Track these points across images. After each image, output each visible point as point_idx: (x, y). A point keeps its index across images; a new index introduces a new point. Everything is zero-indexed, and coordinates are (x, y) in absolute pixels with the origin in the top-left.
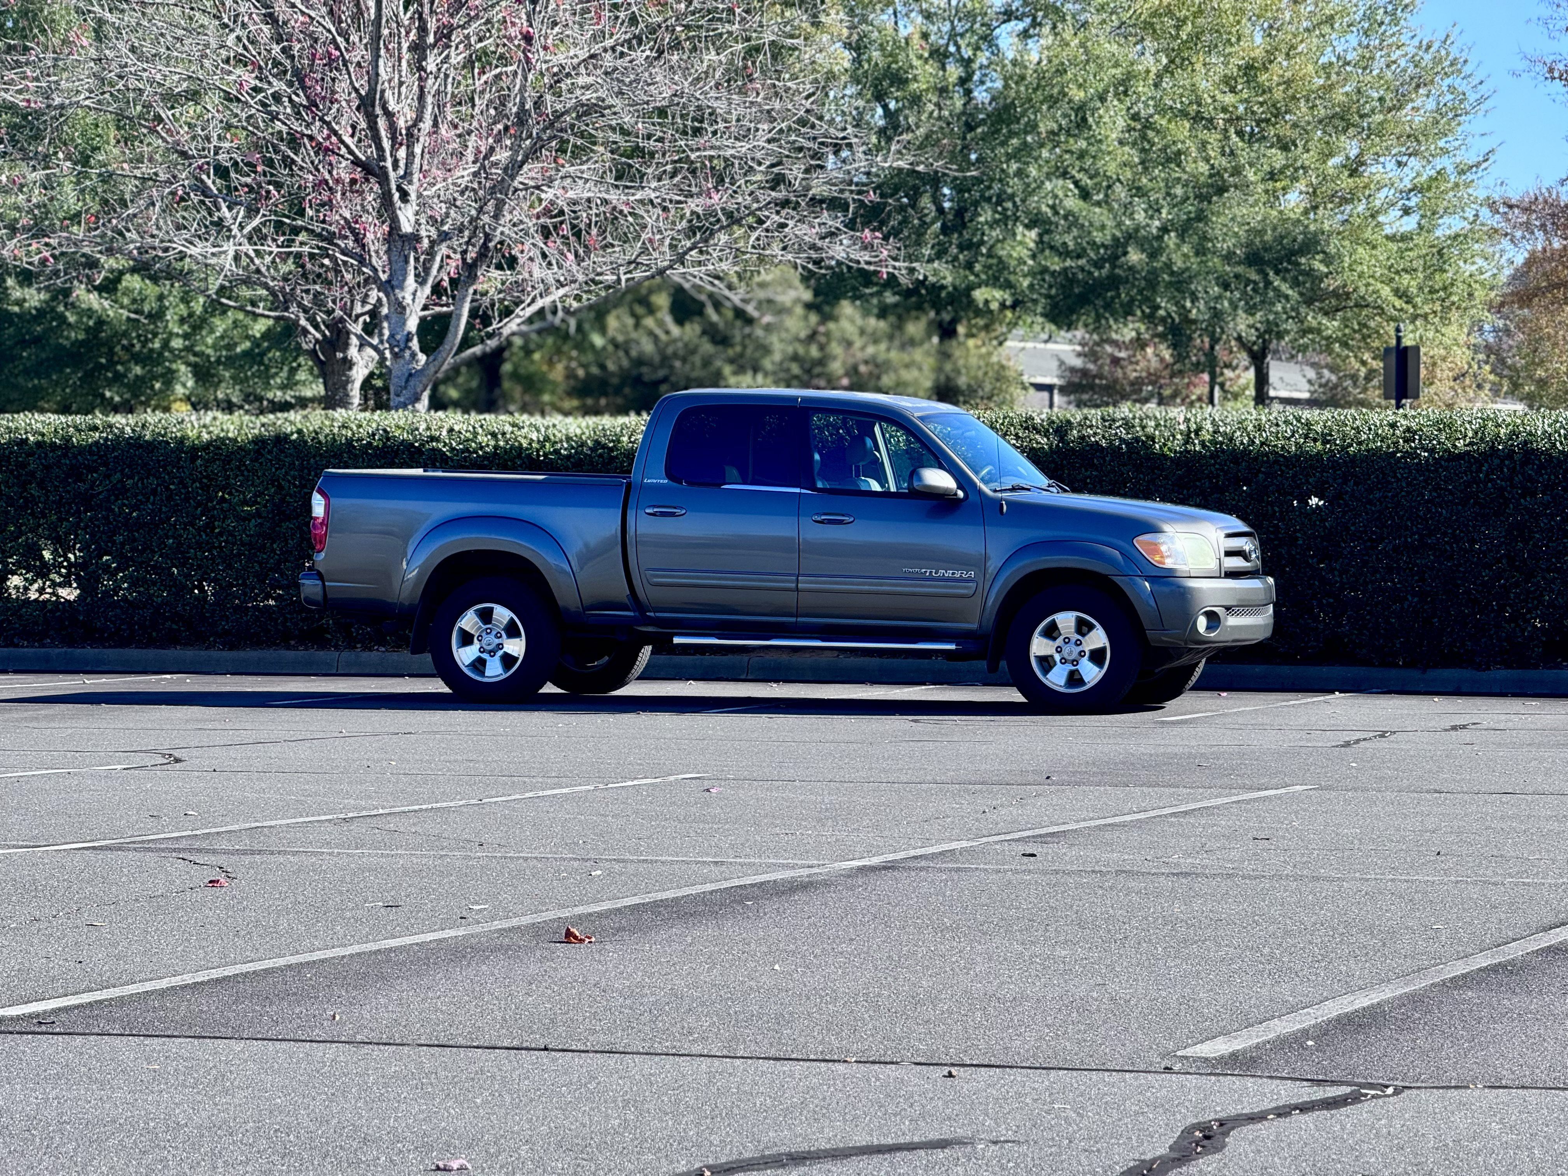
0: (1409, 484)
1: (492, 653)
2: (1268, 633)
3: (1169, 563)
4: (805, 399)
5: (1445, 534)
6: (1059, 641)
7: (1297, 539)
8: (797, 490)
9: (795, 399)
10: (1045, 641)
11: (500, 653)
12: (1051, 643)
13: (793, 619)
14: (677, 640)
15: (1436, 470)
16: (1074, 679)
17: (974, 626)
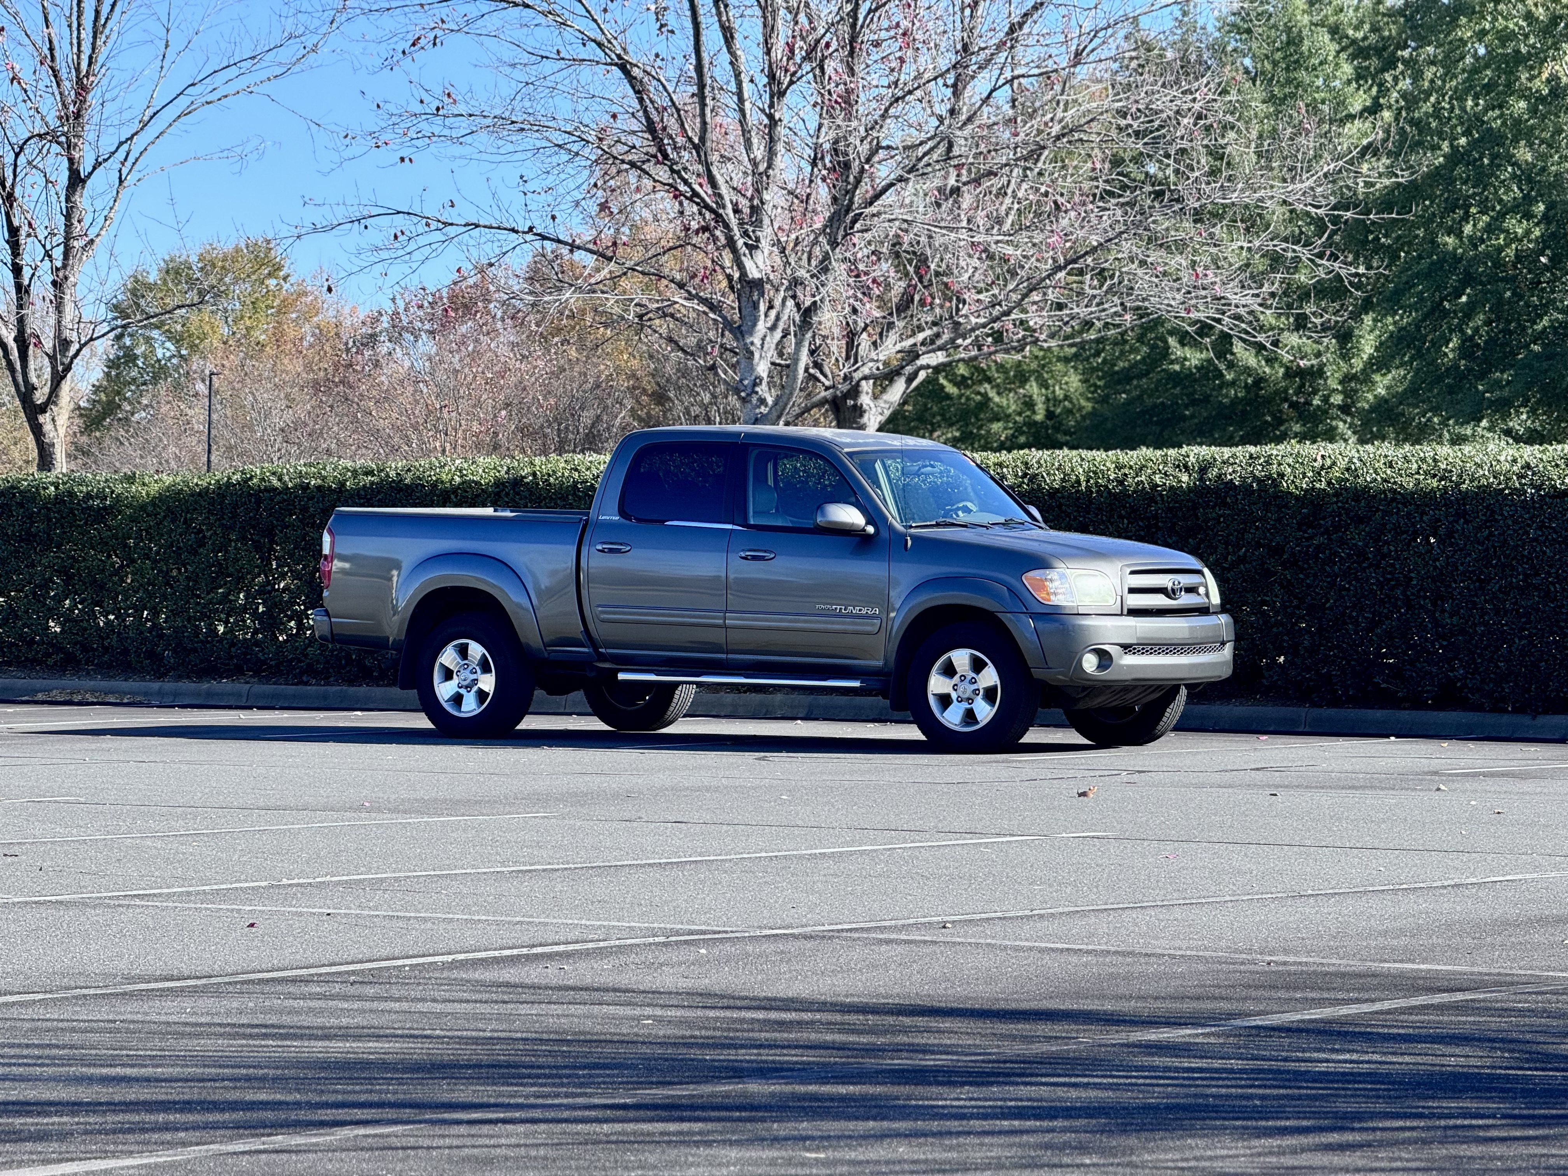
0: (1515, 522)
1: (468, 687)
2: (1226, 672)
3: (1055, 600)
4: (748, 435)
5: (1549, 574)
6: (956, 678)
7: (1411, 579)
8: (729, 527)
9: (738, 434)
10: (942, 679)
11: (475, 689)
12: (947, 680)
13: (724, 656)
14: (621, 676)
15: (1541, 507)
16: (970, 716)
17: (880, 663)
